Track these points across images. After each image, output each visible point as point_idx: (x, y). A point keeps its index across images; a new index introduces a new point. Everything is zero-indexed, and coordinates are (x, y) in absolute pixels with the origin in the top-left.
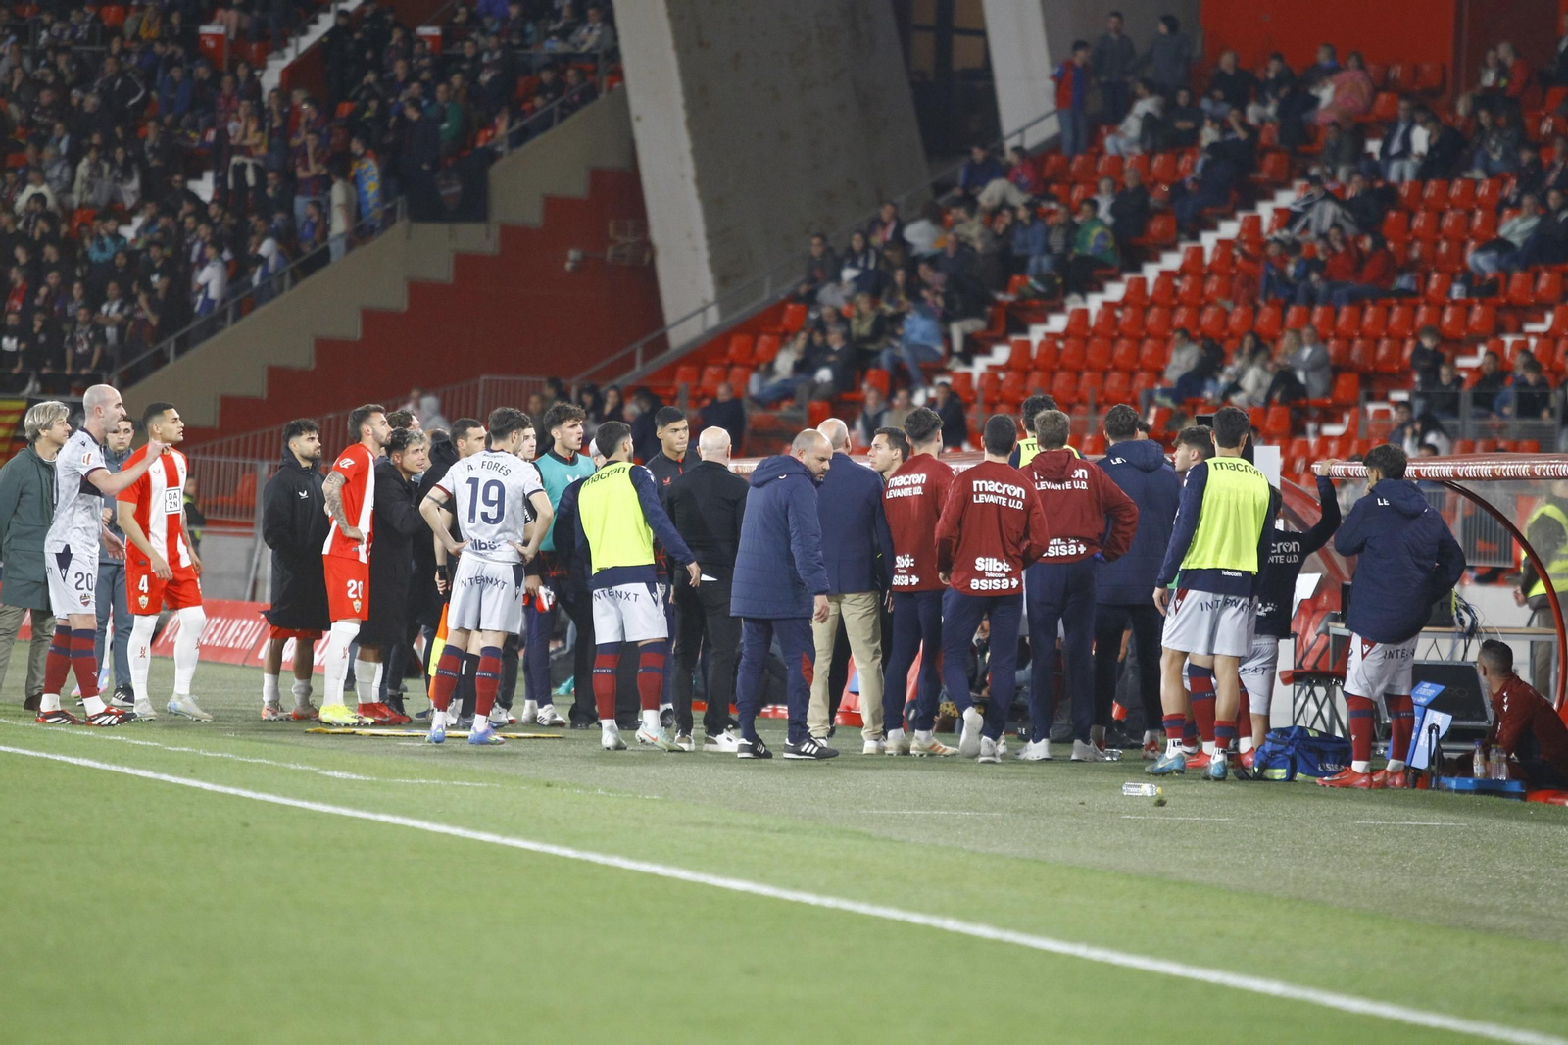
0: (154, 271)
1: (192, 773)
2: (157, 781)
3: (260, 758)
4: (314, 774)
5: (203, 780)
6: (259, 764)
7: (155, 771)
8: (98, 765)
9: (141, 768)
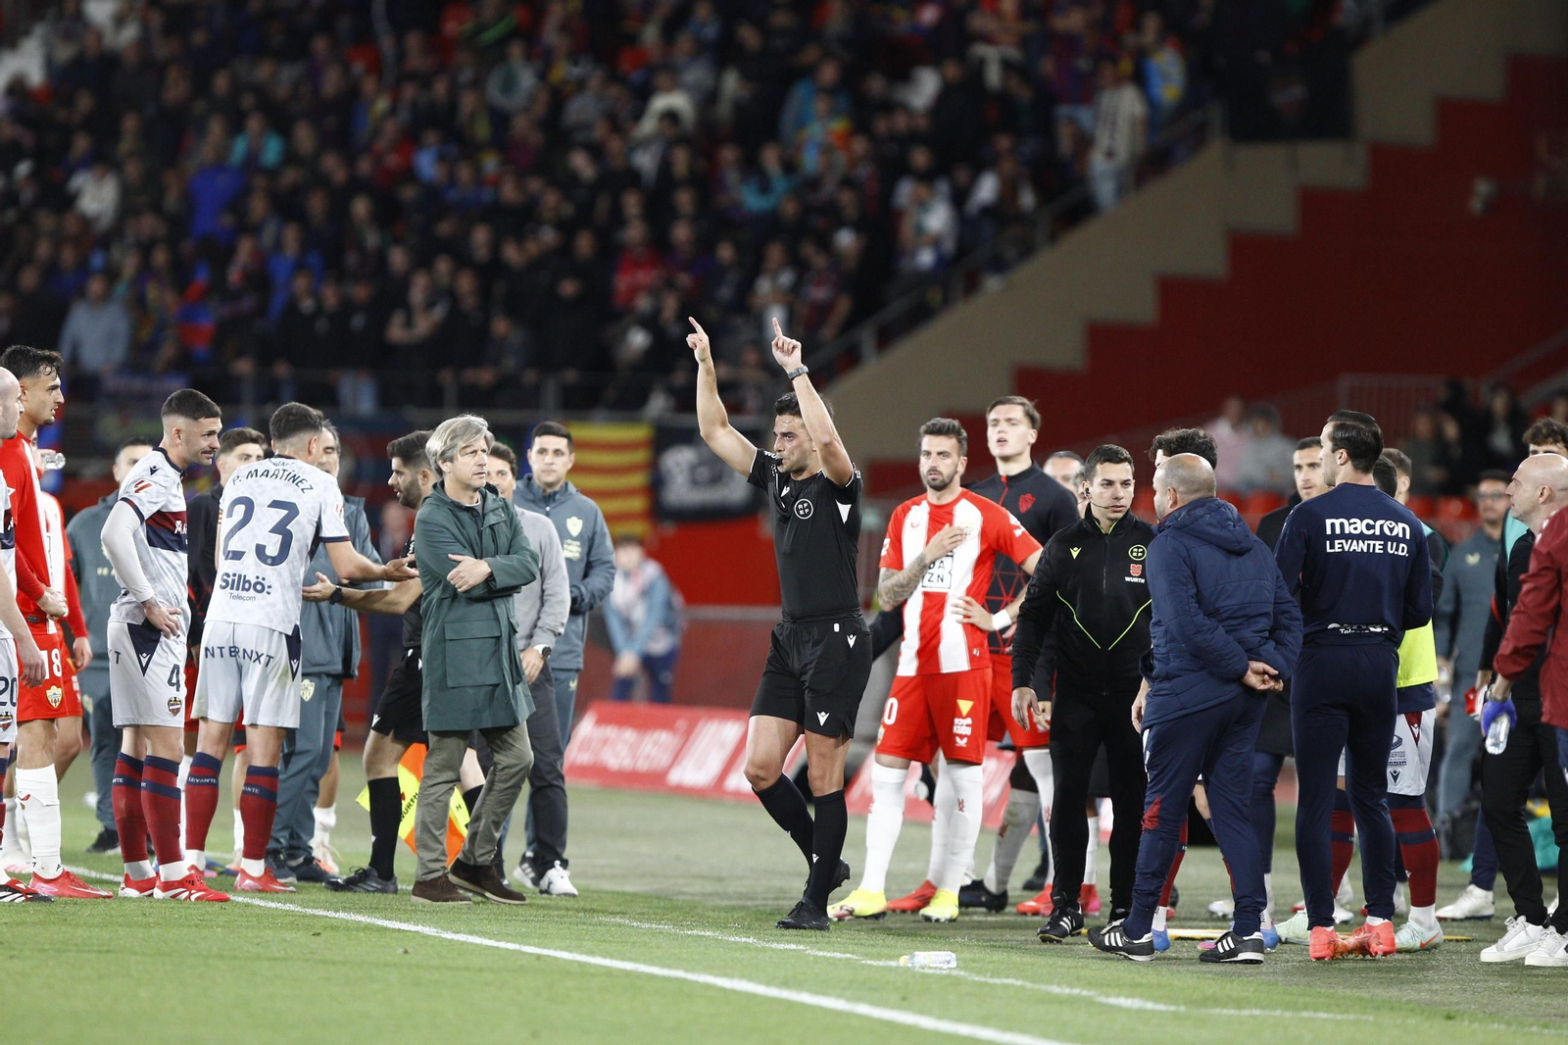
0: (841, 223)
1: (904, 1002)
2: (849, 1015)
3: (1008, 977)
4: (1089, 1003)
5: (921, 1012)
6: (1005, 987)
7: (848, 999)
8: (760, 989)
9: (825, 994)
